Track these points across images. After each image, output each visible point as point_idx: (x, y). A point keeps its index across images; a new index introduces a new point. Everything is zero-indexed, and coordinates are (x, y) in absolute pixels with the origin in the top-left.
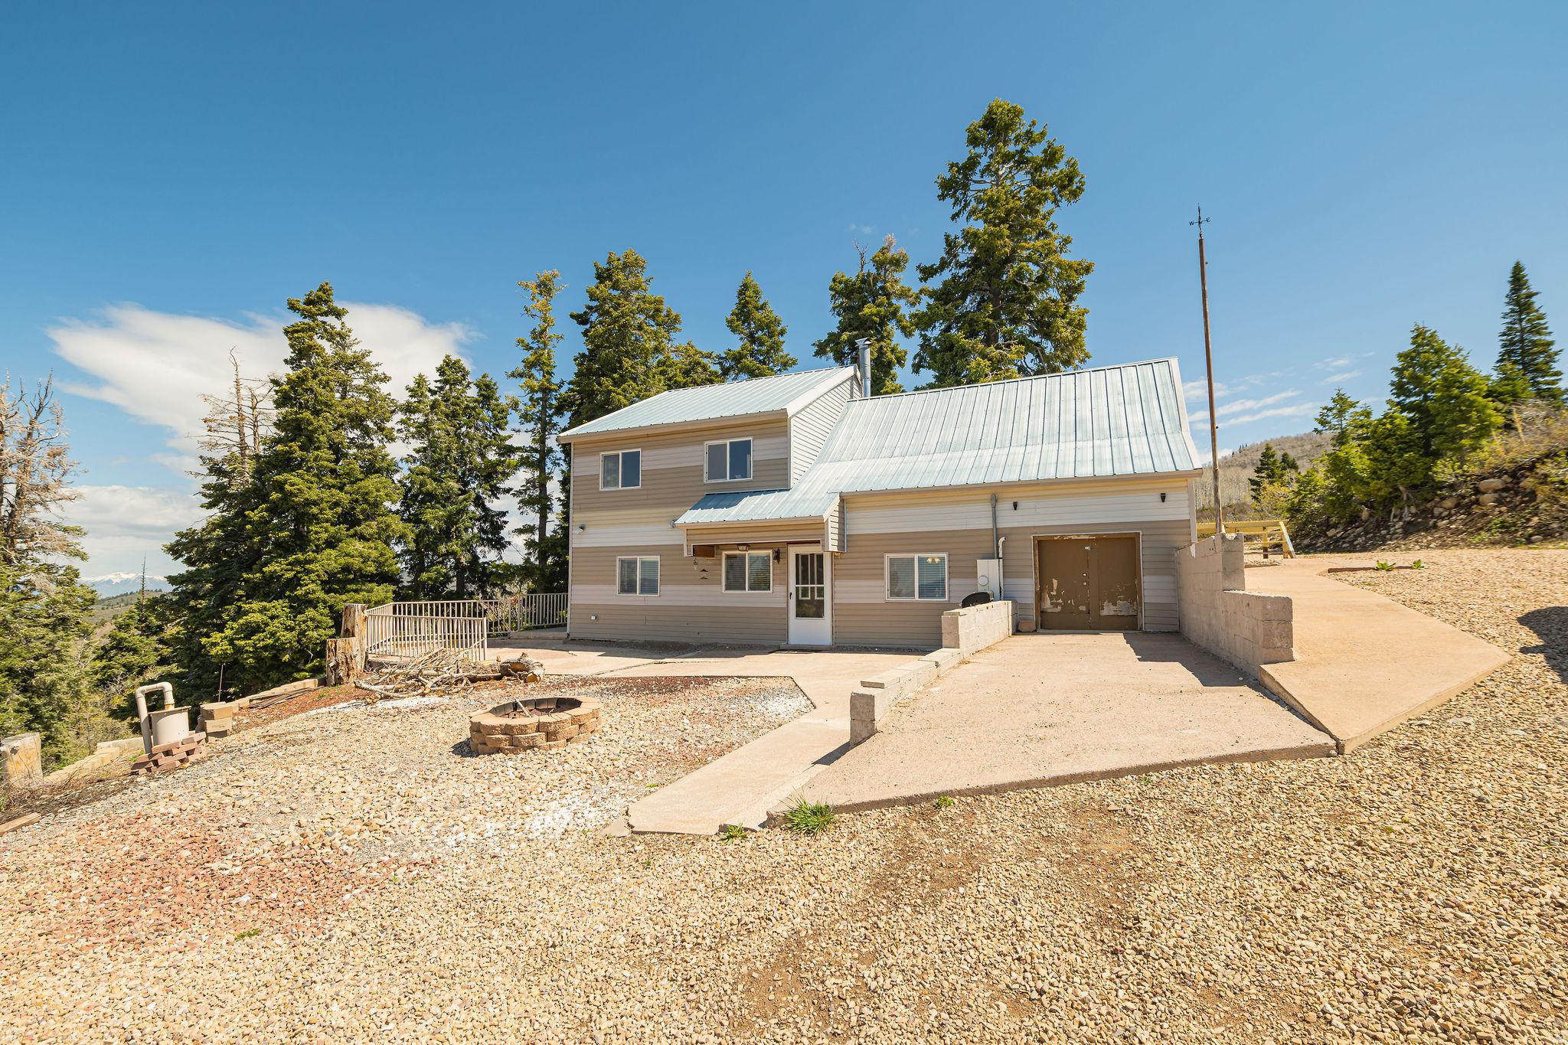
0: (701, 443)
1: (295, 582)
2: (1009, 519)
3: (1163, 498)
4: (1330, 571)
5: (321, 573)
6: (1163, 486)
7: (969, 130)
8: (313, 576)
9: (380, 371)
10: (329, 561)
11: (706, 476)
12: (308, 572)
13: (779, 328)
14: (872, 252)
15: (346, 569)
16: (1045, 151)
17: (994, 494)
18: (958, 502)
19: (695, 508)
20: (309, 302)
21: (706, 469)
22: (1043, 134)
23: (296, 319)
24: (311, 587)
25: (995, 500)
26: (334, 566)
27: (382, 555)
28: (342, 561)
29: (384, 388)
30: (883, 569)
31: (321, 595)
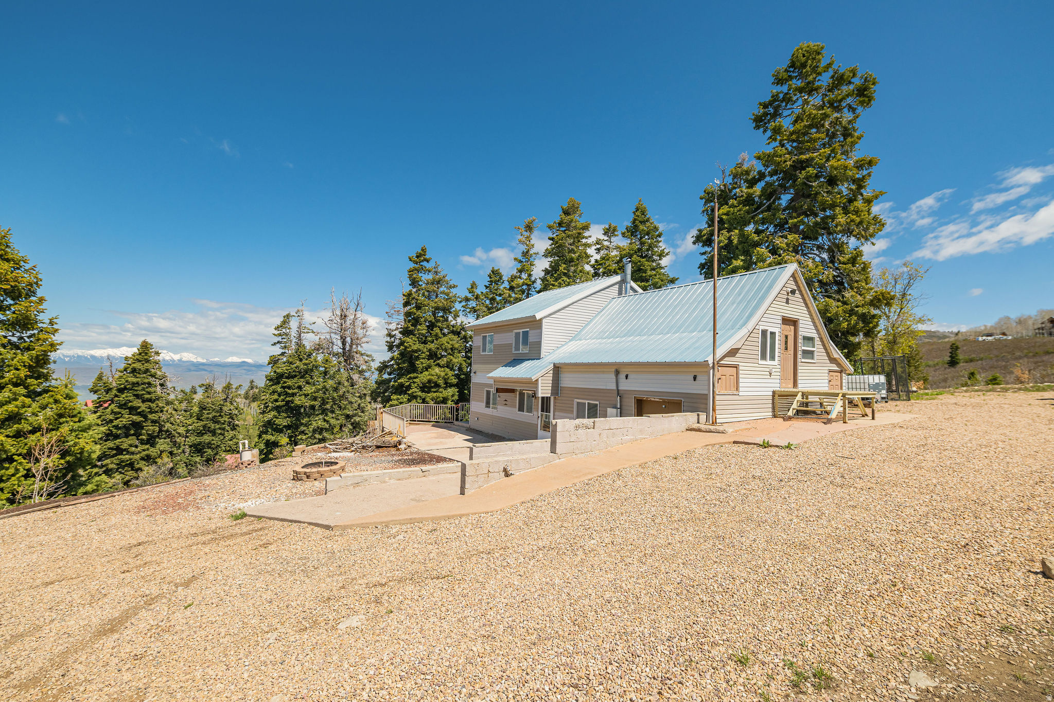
0: (512, 331)
1: (409, 387)
2: (625, 386)
3: (695, 378)
4: (734, 442)
5: (419, 383)
6: (695, 371)
7: (773, 76)
8: (416, 385)
9: (451, 283)
10: (424, 377)
11: (513, 349)
12: (414, 383)
13: (657, 233)
14: (730, 168)
15: (429, 381)
16: (832, 77)
17: (618, 369)
18: (603, 372)
19: (506, 366)
20: (417, 257)
21: (514, 346)
22: (829, 65)
23: (412, 265)
24: (414, 390)
25: (617, 373)
26: (425, 380)
27: (446, 375)
28: (428, 377)
29: (454, 291)
30: (573, 408)
31: (419, 393)
